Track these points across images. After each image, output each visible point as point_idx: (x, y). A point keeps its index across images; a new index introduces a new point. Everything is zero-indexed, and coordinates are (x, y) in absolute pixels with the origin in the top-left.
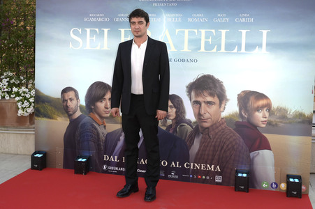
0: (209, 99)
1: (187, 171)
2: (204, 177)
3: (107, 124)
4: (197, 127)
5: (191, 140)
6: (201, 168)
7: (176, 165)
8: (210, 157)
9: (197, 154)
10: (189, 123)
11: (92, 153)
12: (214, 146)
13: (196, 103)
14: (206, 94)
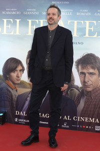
0: (91, 71)
1: (75, 123)
2: (87, 127)
3: (18, 89)
4: (83, 91)
5: (78, 100)
6: (85, 120)
7: (67, 118)
8: (92, 113)
9: (83, 110)
10: (77, 88)
11: (7, 110)
12: (95, 105)
13: (82, 74)
14: (89, 67)
